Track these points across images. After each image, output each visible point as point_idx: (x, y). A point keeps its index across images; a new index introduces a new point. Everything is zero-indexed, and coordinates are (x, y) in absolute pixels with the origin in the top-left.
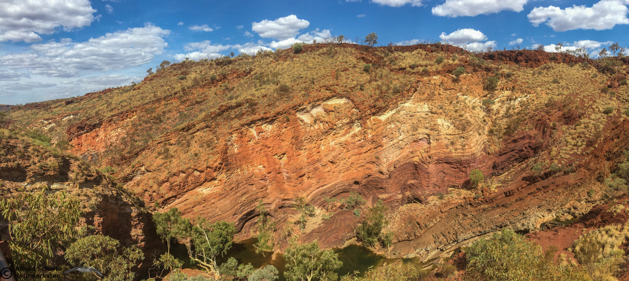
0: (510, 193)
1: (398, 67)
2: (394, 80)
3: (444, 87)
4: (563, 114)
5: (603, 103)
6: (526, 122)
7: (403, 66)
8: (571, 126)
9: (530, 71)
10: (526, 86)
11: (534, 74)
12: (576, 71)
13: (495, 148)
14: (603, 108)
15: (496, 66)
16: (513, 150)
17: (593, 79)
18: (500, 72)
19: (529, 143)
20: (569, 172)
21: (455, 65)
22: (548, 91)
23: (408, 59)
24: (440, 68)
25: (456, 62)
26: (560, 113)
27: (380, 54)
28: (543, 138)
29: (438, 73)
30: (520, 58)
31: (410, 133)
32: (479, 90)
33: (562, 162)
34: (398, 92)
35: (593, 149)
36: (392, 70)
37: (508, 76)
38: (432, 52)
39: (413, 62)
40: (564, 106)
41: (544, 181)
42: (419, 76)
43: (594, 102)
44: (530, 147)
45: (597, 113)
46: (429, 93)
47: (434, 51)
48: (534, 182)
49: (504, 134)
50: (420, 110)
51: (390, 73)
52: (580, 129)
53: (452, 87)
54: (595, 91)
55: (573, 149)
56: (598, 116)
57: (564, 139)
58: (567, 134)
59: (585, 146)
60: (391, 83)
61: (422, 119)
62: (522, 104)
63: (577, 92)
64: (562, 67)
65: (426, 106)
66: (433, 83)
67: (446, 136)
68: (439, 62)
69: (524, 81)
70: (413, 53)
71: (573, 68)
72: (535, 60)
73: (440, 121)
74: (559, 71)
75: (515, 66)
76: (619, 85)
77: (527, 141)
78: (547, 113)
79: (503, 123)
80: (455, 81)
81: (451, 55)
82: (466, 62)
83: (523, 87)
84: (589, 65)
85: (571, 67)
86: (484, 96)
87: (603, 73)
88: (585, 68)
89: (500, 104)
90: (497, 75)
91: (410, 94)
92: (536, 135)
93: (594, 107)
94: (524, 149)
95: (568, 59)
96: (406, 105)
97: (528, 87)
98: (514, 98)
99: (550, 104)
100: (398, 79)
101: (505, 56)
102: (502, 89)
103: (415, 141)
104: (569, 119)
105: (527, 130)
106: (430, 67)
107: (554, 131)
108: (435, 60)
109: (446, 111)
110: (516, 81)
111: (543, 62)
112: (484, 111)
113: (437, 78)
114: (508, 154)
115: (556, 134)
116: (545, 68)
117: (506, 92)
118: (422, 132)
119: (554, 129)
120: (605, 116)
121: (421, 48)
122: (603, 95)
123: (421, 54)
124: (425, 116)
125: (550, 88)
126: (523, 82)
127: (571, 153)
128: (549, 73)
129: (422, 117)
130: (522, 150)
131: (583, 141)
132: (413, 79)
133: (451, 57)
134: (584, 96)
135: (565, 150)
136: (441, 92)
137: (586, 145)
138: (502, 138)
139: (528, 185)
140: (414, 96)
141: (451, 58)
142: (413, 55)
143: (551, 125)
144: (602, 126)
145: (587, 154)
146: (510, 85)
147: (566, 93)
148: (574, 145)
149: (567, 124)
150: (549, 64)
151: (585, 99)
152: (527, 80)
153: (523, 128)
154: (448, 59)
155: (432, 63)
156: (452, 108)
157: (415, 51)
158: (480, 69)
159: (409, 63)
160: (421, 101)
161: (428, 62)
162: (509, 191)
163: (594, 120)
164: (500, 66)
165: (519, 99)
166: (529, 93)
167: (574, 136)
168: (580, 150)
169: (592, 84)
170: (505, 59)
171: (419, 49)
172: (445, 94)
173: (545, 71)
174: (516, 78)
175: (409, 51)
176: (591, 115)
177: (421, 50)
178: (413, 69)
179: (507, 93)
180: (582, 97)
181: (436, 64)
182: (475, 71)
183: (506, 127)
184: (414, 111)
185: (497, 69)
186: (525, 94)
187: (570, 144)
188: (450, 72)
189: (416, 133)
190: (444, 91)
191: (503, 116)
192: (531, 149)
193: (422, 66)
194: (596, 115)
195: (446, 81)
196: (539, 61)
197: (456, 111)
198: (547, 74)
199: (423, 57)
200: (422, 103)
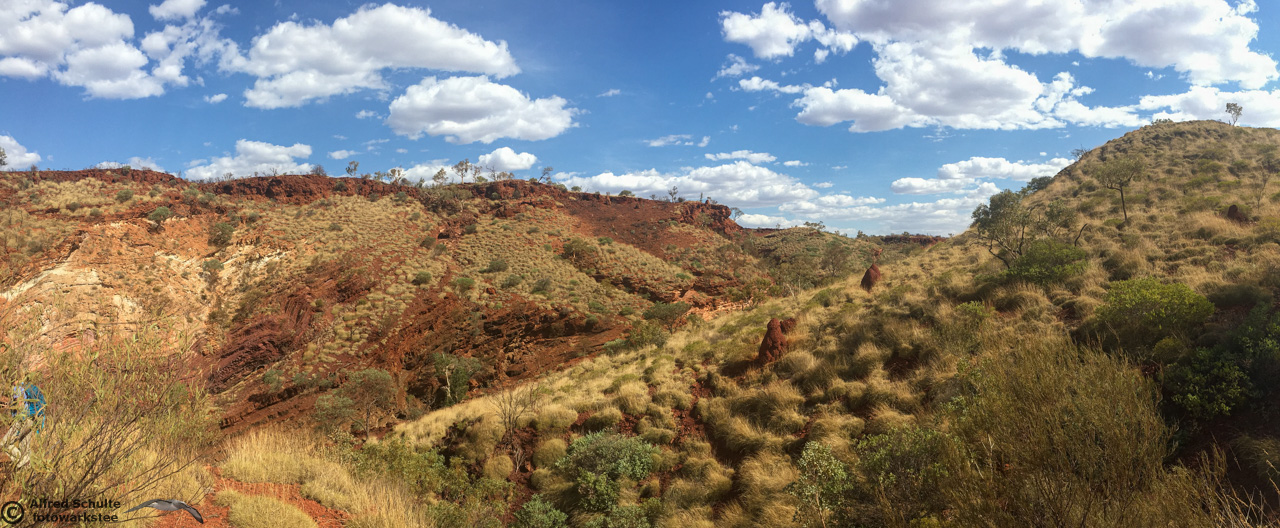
0: (227, 422)
1: (44, 208)
2: (35, 228)
3: (129, 242)
4: (337, 285)
5: (417, 265)
6: (270, 299)
7: (55, 205)
8: (349, 305)
9: (292, 210)
10: (281, 236)
11: (298, 216)
12: (382, 210)
13: (214, 345)
14: (414, 275)
15: (234, 205)
16: (242, 348)
17: (410, 223)
18: (239, 214)
19: (270, 335)
20: (327, 387)
21: (154, 204)
22: (318, 245)
23: (67, 194)
24: (124, 208)
25: (158, 198)
26: (332, 284)
27: (9, 185)
28: (295, 328)
29: (119, 217)
30: (276, 189)
31: (63, 321)
32: (201, 245)
33: (321, 369)
34: (40, 249)
35: (377, 346)
36: (32, 213)
37: (252, 219)
38: (114, 181)
39: (76, 198)
40: (341, 270)
41: (283, 404)
42: (84, 224)
43: (402, 262)
44: (272, 342)
45: (401, 284)
46: (100, 251)
47: (118, 181)
48: (269, 405)
49: (233, 321)
50: (83, 281)
51: (28, 218)
52: (362, 311)
53: (146, 241)
54: (407, 242)
55: (343, 346)
56: (402, 288)
57: (333, 328)
58: (339, 320)
59: (365, 341)
60: (28, 235)
61: (85, 296)
62: (270, 267)
63: (371, 245)
64: (355, 203)
65: (94, 273)
66: (109, 234)
67: (127, 325)
68: (123, 198)
69: (277, 228)
70: (78, 183)
71: (375, 203)
72: (304, 192)
73: (117, 300)
74: (346, 208)
75: (265, 202)
76: (462, 234)
77: (267, 332)
78: (308, 283)
79: (234, 302)
80: (153, 230)
81: (150, 187)
82: (177, 198)
83: (275, 239)
84: (409, 198)
85: (373, 201)
86: (209, 256)
87: (434, 211)
88: (400, 202)
89: (234, 268)
90: (233, 219)
91: (63, 253)
92: (284, 321)
93: (398, 271)
94: (261, 345)
95: (367, 188)
96: (54, 272)
97: (284, 239)
98: (257, 256)
99: (316, 269)
100: (41, 228)
101: (249, 187)
102: (240, 243)
103: (71, 335)
104: (348, 292)
105: (270, 313)
106: (105, 207)
107: (317, 314)
108: (115, 196)
109: (130, 282)
110: (264, 228)
111: (319, 195)
112: (206, 281)
113: (118, 227)
114: (235, 354)
115: (320, 321)
116: (322, 204)
117: (247, 247)
118: (85, 317)
119: (318, 311)
120: (414, 288)
121: (94, 176)
122: (424, 250)
123: (94, 186)
124: (90, 291)
125: (323, 239)
126: (276, 230)
127: (339, 352)
128: (326, 214)
129: (85, 293)
130: (258, 348)
131: (364, 331)
132: (71, 227)
133: (149, 190)
134: (384, 253)
135: (329, 348)
136: (123, 251)
137: (367, 339)
138: (229, 327)
139: (259, 409)
140: (71, 256)
141: (148, 193)
142: (77, 187)
143: (313, 304)
144: (403, 306)
145: (366, 354)
146: (253, 234)
147: (348, 246)
148: (348, 339)
149: (343, 301)
150: (331, 198)
151: (384, 258)
152: (284, 227)
153: (263, 309)
154: (142, 194)
155: (110, 200)
156: (142, 278)
157: (82, 181)
158: (206, 210)
159: (67, 200)
160: (85, 264)
161: (103, 199)
162: (226, 419)
163: (392, 295)
164: (240, 205)
165: (267, 259)
166: (285, 249)
167: (349, 323)
168: (355, 348)
169: (407, 231)
170: (249, 192)
171: (90, 178)
172: (131, 254)
173: (321, 210)
174: (264, 222)
175: (71, 180)
176: (389, 285)
177: (93, 179)
178: (73, 210)
179: (247, 249)
180: (378, 253)
181: (117, 203)
182: (194, 212)
183: (239, 307)
184: (70, 282)
185: (235, 209)
186: (278, 251)
187: (340, 338)
188: (144, 215)
189: (73, 320)
190: (130, 248)
191: (236, 289)
192: (275, 347)
193: (90, 206)
194: (399, 286)
195: (135, 231)
196: (311, 193)
197: (149, 282)
198: (323, 215)
199: (96, 190)
200: (86, 270)
